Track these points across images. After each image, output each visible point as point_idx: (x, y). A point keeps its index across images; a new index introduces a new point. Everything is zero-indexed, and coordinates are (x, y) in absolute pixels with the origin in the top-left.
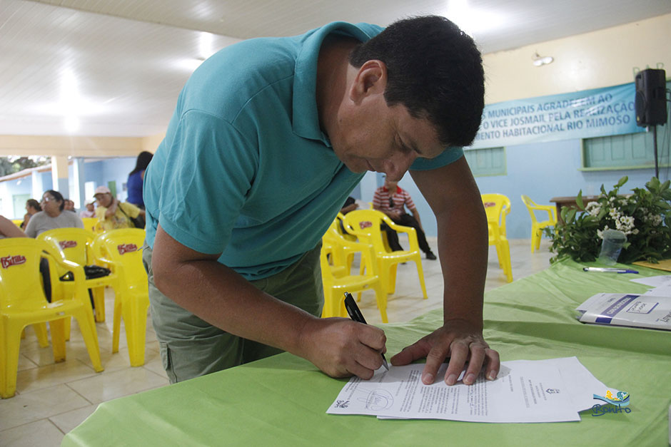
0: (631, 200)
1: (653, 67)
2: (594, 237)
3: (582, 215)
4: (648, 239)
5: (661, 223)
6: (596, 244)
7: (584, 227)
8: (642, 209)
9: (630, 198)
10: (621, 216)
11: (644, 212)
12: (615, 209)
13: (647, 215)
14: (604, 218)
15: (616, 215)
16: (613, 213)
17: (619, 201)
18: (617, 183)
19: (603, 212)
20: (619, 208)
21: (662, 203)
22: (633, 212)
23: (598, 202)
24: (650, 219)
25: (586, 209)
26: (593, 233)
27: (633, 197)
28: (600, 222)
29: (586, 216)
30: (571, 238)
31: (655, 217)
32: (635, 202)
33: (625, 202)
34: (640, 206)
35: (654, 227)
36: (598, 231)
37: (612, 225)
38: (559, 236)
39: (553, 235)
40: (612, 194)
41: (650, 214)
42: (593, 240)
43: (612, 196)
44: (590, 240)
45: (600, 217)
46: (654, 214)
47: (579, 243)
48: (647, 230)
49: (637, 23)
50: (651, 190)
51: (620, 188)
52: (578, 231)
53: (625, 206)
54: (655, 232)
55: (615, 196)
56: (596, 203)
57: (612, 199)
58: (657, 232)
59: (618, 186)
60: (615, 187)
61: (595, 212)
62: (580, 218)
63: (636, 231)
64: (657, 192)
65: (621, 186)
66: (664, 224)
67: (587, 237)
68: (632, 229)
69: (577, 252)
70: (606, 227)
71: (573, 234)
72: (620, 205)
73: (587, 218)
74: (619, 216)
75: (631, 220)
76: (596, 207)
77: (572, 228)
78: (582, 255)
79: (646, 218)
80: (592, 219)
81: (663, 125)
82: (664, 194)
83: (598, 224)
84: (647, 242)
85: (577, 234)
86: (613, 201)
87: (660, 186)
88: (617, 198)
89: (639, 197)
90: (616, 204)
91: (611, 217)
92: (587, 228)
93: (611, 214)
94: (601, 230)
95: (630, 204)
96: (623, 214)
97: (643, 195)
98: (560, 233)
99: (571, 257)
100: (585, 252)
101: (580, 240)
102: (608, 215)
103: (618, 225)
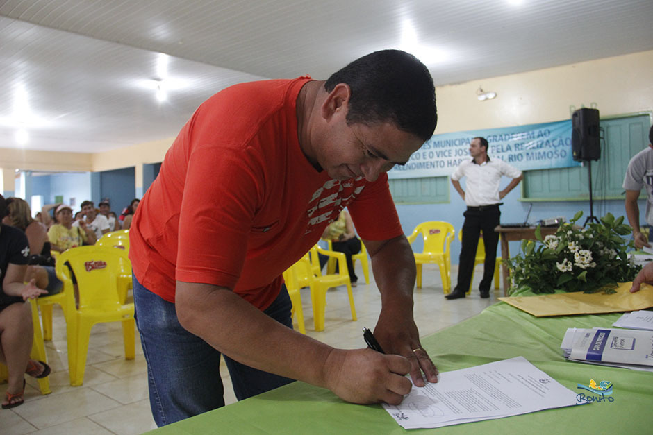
0: (587, 234)
1: (588, 106)
2: (554, 269)
3: (541, 247)
4: (605, 272)
5: (616, 257)
6: (555, 276)
7: (542, 259)
8: (598, 243)
9: (586, 232)
10: (579, 250)
11: (600, 246)
12: (573, 243)
13: (602, 248)
14: (562, 251)
15: (574, 249)
16: (572, 246)
17: (576, 235)
18: (573, 218)
19: (562, 246)
20: (577, 242)
21: (616, 237)
22: (591, 246)
23: (556, 236)
24: (606, 252)
25: (544, 242)
26: (551, 265)
27: (590, 232)
28: (558, 255)
29: (545, 249)
30: (531, 270)
31: (610, 251)
32: (591, 236)
33: (581, 237)
34: (597, 241)
35: (610, 261)
36: (557, 263)
37: (571, 258)
38: (520, 268)
39: (515, 268)
40: (569, 228)
41: (605, 248)
42: (551, 272)
43: (570, 230)
44: (548, 272)
45: (559, 250)
46: (609, 248)
47: (538, 275)
48: (603, 263)
49: (574, 65)
50: (607, 225)
51: (576, 222)
52: (537, 263)
53: (582, 241)
54: (610, 265)
55: (572, 231)
56: (554, 237)
57: (570, 233)
58: (612, 265)
59: (574, 220)
60: (571, 221)
61: (553, 245)
62: (539, 250)
63: (594, 265)
64: (612, 226)
65: (577, 220)
66: (618, 258)
67: (545, 270)
68: (591, 262)
69: (537, 284)
70: (565, 260)
71: (532, 266)
72: (578, 239)
73: (545, 252)
74: (577, 249)
75: (588, 253)
76: (553, 240)
77: (531, 260)
78: (542, 287)
79: (602, 251)
80: (551, 251)
81: (596, 160)
82: (618, 229)
83: (556, 257)
84: (604, 275)
85: (536, 267)
86: (571, 235)
87: (614, 221)
88: (575, 232)
89: (596, 232)
90: (573, 238)
91: (569, 250)
92: (545, 260)
93: (570, 247)
94: (561, 263)
95: (586, 238)
96: (581, 247)
97: (600, 230)
98: (521, 265)
99: (530, 289)
100: (544, 284)
101: (539, 272)
102: (566, 248)
103: (577, 258)
